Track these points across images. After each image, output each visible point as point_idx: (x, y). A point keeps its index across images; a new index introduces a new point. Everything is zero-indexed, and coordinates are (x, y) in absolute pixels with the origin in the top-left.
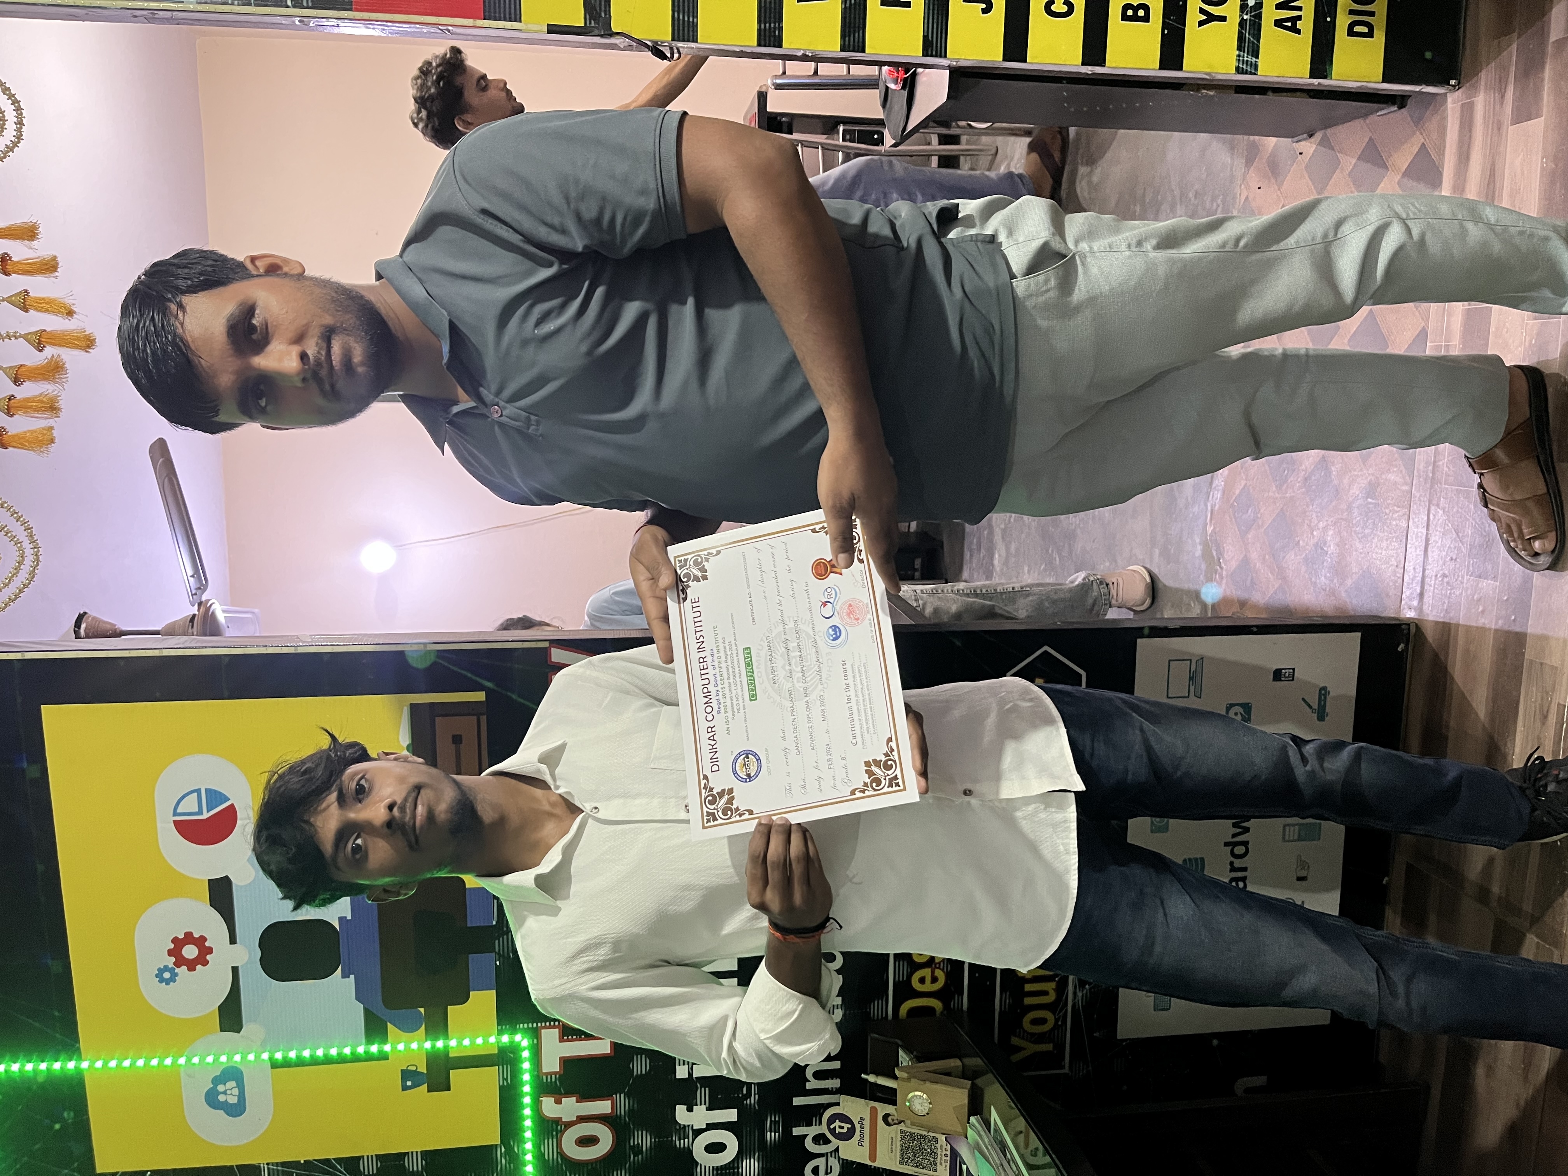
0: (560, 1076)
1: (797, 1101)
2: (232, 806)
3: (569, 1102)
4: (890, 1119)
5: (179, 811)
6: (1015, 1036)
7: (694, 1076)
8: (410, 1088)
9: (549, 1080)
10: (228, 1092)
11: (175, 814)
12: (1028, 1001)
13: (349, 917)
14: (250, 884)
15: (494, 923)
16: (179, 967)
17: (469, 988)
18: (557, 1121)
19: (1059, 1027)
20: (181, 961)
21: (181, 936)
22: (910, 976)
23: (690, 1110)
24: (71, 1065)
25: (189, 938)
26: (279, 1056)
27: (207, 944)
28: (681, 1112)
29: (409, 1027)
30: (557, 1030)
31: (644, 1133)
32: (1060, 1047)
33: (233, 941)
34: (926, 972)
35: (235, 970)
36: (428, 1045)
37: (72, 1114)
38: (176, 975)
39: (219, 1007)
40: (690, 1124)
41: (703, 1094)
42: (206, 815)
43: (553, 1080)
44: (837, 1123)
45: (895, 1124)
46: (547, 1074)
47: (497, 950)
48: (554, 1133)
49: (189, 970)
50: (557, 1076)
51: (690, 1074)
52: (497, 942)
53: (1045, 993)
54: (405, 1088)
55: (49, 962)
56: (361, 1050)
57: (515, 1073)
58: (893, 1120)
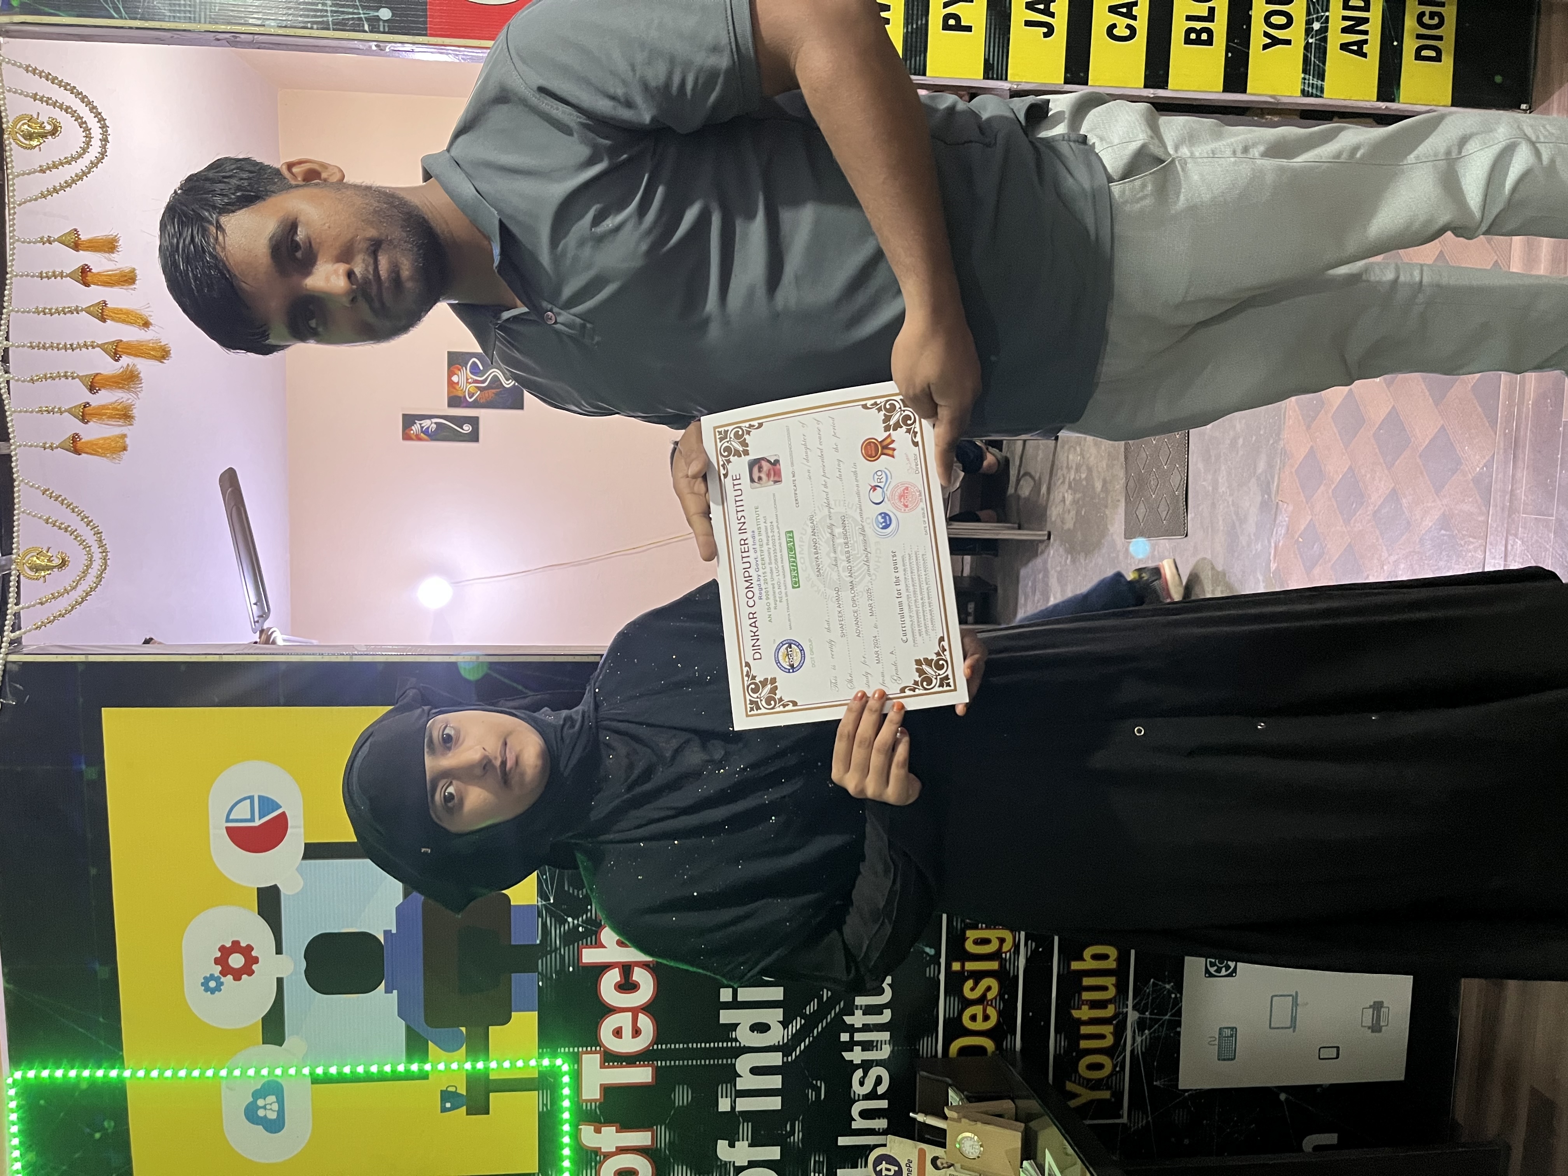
0: (600, 1104)
1: (843, 1141)
2: (283, 814)
3: (609, 1131)
4: (939, 1162)
5: (231, 817)
6: (1070, 1081)
7: (737, 1109)
8: (449, 1110)
9: (589, 1108)
10: (268, 1107)
11: (228, 820)
12: (1084, 1044)
13: (394, 931)
14: (298, 893)
15: (538, 942)
16: (225, 976)
17: (511, 1008)
18: (596, 1151)
19: (1118, 1071)
20: (226, 970)
21: (228, 945)
22: (961, 1013)
23: (732, 1145)
24: (114, 1073)
25: (236, 947)
26: (319, 1071)
27: (254, 953)
28: (723, 1149)
29: (449, 1047)
30: (598, 1055)
31: (684, 1168)
32: (1118, 1095)
33: (279, 951)
34: (977, 1010)
35: (280, 981)
36: (468, 1066)
37: (112, 1124)
38: (222, 984)
39: (263, 1019)
40: (732, 1160)
41: (746, 1129)
42: (257, 823)
43: (593, 1107)
44: (884, 1165)
45: (944, 1168)
46: (587, 1101)
47: (540, 970)
48: (593, 1164)
49: (235, 979)
50: (598, 1103)
51: (733, 1108)
52: (540, 961)
53: (1102, 1037)
54: (444, 1110)
55: (97, 966)
56: (401, 1068)
57: (555, 1099)
58: (942, 1164)
